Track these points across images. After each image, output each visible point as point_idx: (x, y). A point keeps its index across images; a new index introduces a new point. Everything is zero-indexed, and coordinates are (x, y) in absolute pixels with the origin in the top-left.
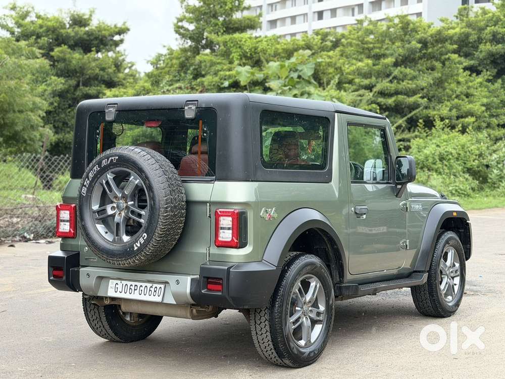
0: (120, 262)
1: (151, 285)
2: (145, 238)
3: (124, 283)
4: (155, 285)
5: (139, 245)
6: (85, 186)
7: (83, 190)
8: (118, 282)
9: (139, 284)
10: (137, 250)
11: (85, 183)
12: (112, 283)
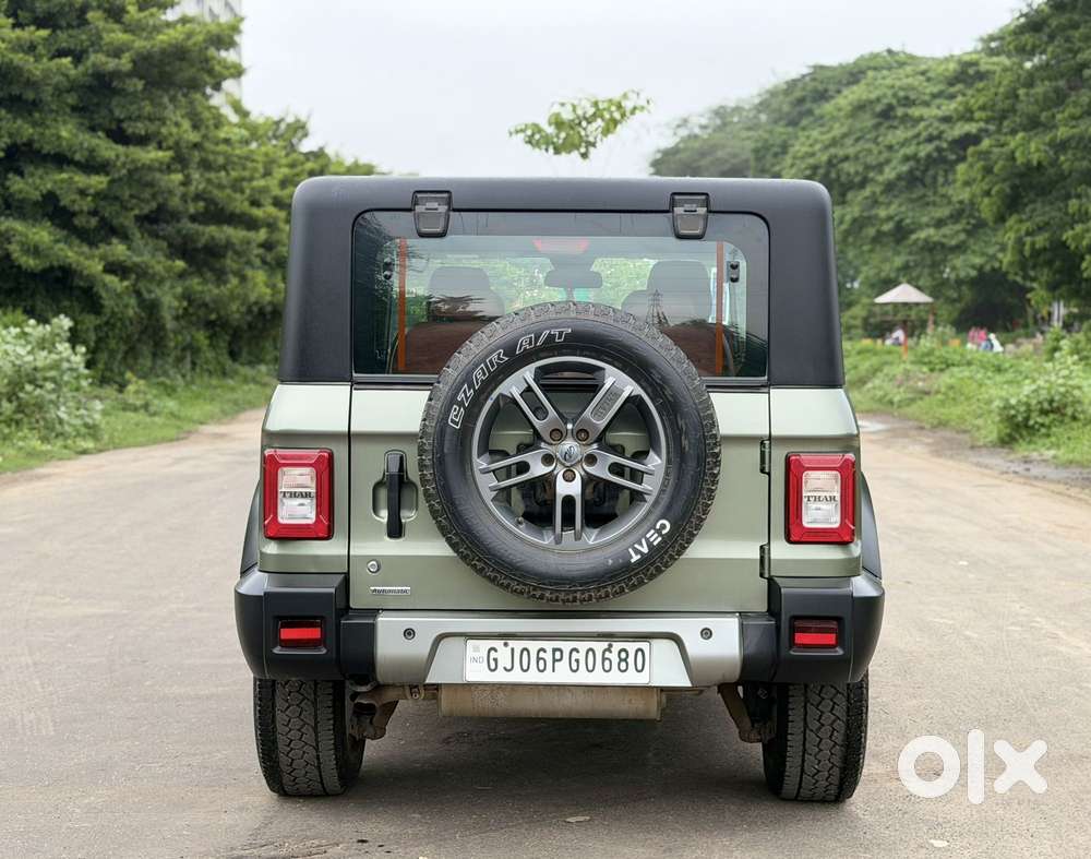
0: (578, 595)
1: (605, 645)
2: (664, 532)
3: (518, 645)
4: (617, 646)
5: (645, 550)
6: (461, 404)
7: (453, 413)
8: (498, 644)
9: (566, 646)
10: (639, 563)
11: (460, 397)
12: (476, 649)
